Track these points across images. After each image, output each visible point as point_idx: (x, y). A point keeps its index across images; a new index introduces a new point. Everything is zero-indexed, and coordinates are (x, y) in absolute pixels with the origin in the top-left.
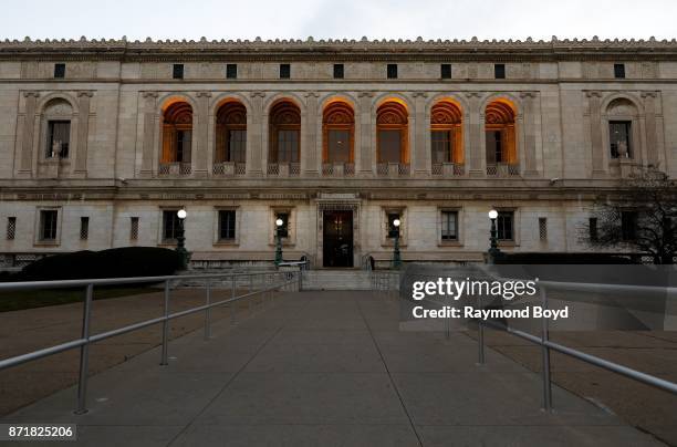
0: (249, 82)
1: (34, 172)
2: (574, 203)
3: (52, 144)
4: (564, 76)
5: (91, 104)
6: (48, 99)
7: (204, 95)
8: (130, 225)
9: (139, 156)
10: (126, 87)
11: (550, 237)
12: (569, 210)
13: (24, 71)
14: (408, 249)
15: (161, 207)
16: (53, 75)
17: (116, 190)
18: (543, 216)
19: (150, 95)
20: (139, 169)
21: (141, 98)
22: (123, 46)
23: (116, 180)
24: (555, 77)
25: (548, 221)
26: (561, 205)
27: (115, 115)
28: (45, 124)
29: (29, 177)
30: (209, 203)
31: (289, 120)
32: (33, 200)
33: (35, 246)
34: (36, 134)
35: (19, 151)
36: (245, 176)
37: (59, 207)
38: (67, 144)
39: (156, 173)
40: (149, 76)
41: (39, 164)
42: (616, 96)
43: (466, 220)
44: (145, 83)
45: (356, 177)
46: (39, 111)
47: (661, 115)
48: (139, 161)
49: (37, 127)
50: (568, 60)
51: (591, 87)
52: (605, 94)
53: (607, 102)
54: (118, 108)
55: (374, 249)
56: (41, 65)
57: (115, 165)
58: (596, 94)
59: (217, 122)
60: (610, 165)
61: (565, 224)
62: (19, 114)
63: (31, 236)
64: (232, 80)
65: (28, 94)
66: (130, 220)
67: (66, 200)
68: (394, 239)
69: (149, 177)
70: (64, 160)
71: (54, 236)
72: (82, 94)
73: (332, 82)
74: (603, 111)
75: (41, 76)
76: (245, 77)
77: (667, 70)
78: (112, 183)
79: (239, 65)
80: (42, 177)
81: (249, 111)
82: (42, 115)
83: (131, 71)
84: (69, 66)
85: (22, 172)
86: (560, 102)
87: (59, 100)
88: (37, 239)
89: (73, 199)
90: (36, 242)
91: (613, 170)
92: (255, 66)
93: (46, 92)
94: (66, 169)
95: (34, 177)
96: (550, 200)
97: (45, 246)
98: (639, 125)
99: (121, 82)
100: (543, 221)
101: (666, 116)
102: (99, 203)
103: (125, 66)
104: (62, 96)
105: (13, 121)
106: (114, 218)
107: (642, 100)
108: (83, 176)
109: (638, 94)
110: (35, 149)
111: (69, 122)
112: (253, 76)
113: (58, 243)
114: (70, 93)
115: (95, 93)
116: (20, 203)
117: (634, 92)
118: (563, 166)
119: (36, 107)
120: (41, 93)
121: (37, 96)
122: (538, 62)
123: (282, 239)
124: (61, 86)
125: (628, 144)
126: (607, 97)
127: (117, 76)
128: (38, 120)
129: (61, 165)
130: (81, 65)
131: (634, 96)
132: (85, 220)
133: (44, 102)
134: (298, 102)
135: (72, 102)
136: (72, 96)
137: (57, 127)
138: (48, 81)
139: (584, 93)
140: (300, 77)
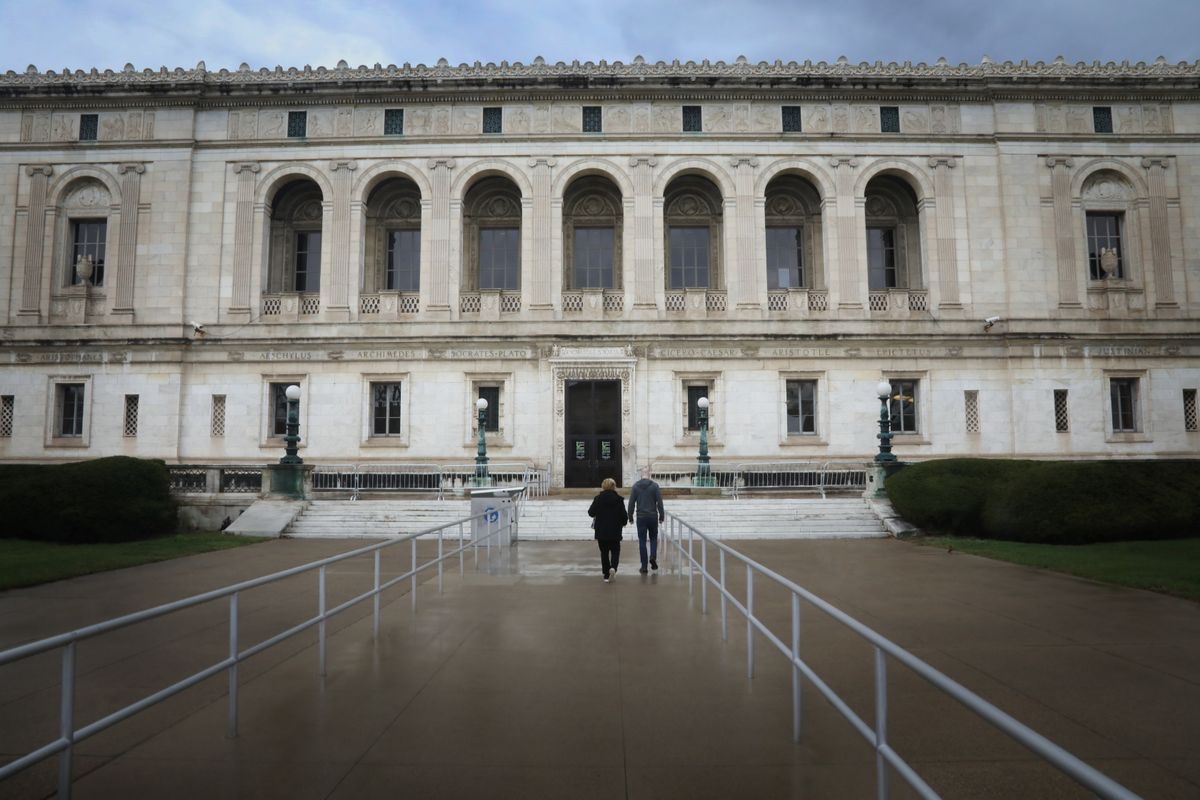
0: (426, 142)
1: (45, 313)
2: (1026, 363)
3: (75, 261)
4: (1004, 128)
5: (144, 188)
6: (68, 179)
7: (342, 165)
8: (210, 411)
9: (227, 281)
10: (204, 155)
11: (985, 426)
12: (1018, 375)
13: (27, 129)
14: (724, 453)
15: (264, 376)
16: (76, 135)
17: (184, 343)
18: (971, 388)
19: (245, 169)
20: (226, 305)
21: (231, 175)
22: (200, 79)
23: (186, 326)
24: (988, 130)
25: (981, 397)
26: (1004, 368)
27: (183, 207)
28: (64, 225)
29: (34, 321)
30: (352, 366)
31: (499, 210)
32: (42, 364)
33: (46, 447)
34: (48, 242)
35: (19, 274)
36: (419, 317)
37: (88, 377)
38: (102, 262)
39: (256, 313)
40: (245, 134)
41: (53, 298)
42: (1098, 166)
43: (832, 398)
44: (239, 146)
45: (626, 317)
46: (53, 202)
47: (1176, 200)
48: (227, 292)
49: (49, 231)
50: (1013, 100)
51: (1054, 148)
52: (1079, 162)
53: (1083, 177)
54: (191, 194)
55: (663, 452)
56: (57, 116)
57: (185, 297)
58: (1062, 161)
59: (368, 218)
60: (1090, 291)
61: (1011, 401)
62: (19, 208)
63: (39, 431)
64: (395, 137)
65: (36, 171)
66: (210, 401)
67: (99, 363)
68: (697, 434)
69: (246, 319)
70: (97, 290)
71: (79, 431)
72: (128, 168)
73: (580, 140)
74: (1076, 193)
75: (56, 137)
76: (418, 131)
77: (1186, 118)
78: (178, 333)
79: (407, 111)
80: (57, 322)
81: (425, 194)
82: (58, 210)
83: (214, 126)
84: (106, 119)
85: (23, 313)
86: (1000, 176)
87: (89, 181)
88: (50, 435)
89: (112, 362)
90: (49, 442)
91: (1094, 302)
92: (436, 112)
93: (66, 166)
94: (100, 307)
95: (45, 322)
96: (983, 358)
97: (64, 447)
98: (1139, 218)
99: (197, 145)
100: (971, 396)
101: (1185, 202)
102: (156, 369)
103: (203, 116)
104: (93, 173)
105: (8, 220)
106: (183, 396)
107: (1143, 173)
108: (127, 319)
109: (1137, 162)
110: (46, 271)
111: (103, 221)
112: (432, 131)
113: (85, 441)
114: (106, 167)
115: (149, 167)
116: (22, 370)
117: (1130, 157)
118: (1008, 293)
119: (48, 195)
120: (56, 168)
121: (51, 175)
122: (958, 102)
123: (488, 435)
124: (91, 156)
125: (1119, 254)
126: (1083, 167)
127: (189, 136)
128: (50, 217)
129: (91, 298)
130: (126, 115)
131: (1127, 166)
132: (132, 401)
133: (61, 185)
134: (518, 178)
135: (109, 184)
136: (109, 173)
137: (86, 231)
138: (71, 146)
139: (1042, 159)
140: (520, 130)
